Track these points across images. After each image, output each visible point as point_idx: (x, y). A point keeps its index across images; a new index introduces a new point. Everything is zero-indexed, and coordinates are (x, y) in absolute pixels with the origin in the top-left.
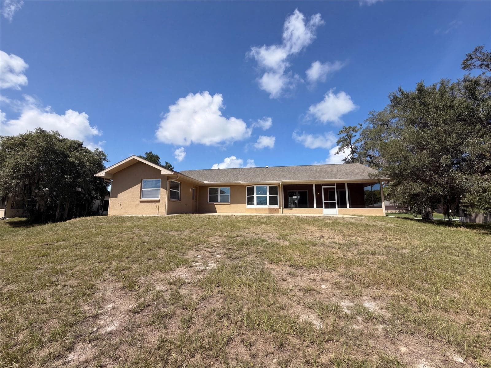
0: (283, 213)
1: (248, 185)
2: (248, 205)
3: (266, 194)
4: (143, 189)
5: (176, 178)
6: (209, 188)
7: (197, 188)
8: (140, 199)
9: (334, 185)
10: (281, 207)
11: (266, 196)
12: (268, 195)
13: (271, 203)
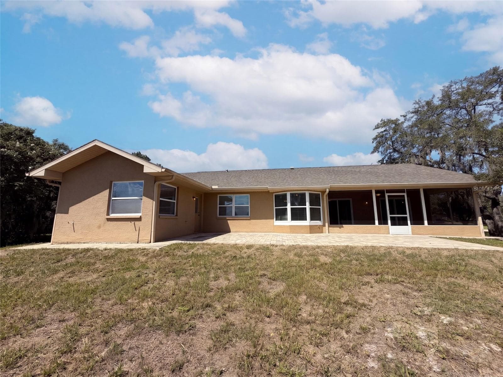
0: (329, 233)
1: (275, 191)
2: (276, 220)
3: (305, 205)
4: (113, 198)
5: (170, 179)
6: (219, 196)
7: (201, 195)
8: (108, 214)
9: (402, 191)
10: (327, 224)
11: (306, 208)
12: (308, 206)
13: (312, 219)
